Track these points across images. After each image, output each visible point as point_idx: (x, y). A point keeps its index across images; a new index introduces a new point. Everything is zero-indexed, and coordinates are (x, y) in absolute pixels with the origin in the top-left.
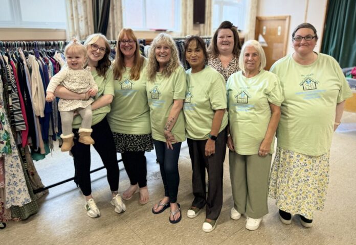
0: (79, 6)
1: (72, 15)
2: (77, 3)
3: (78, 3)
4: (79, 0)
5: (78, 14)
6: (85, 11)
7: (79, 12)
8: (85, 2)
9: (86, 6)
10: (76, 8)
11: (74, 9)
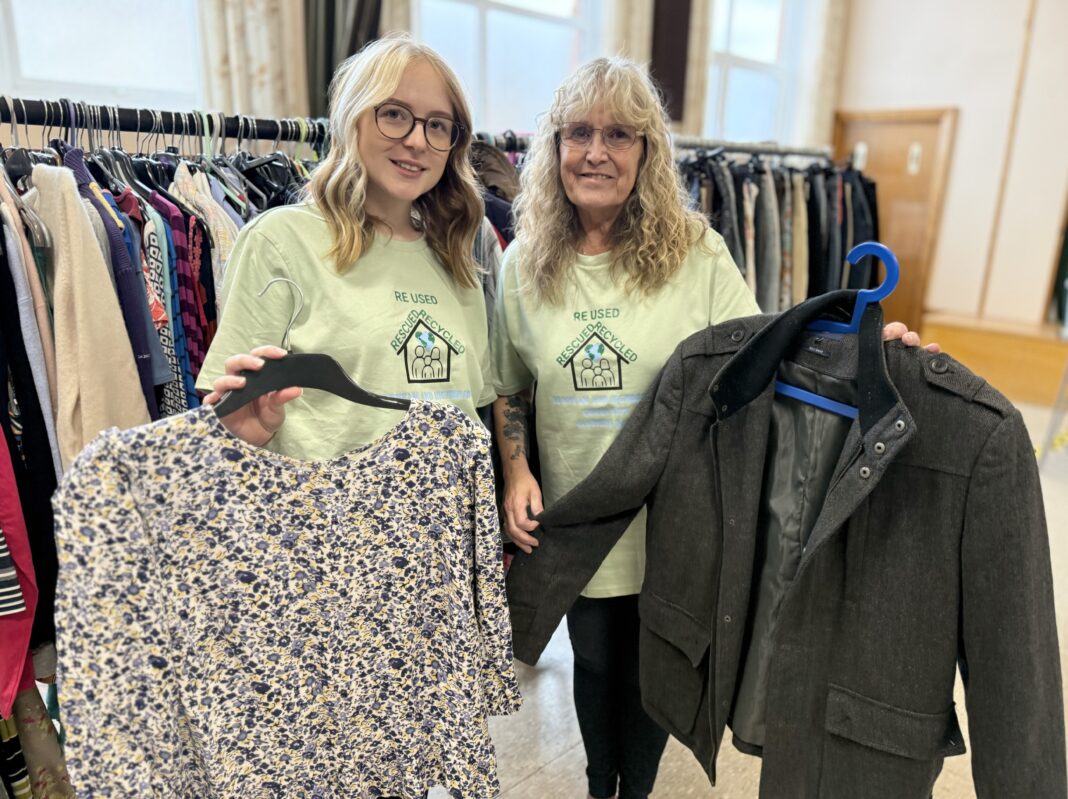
0: (251, 26)
1: (226, 60)
2: (243, 13)
3: (250, 13)
4: (252, 4)
5: (247, 59)
6: (277, 46)
7: (253, 50)
8: (274, 11)
9: (280, 26)
10: (242, 31)
11: (232, 35)
